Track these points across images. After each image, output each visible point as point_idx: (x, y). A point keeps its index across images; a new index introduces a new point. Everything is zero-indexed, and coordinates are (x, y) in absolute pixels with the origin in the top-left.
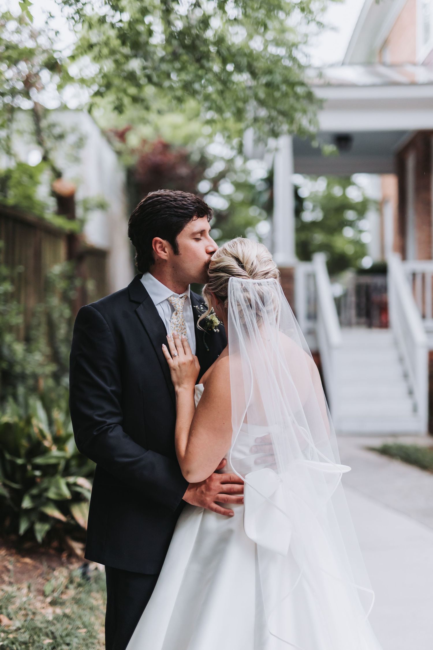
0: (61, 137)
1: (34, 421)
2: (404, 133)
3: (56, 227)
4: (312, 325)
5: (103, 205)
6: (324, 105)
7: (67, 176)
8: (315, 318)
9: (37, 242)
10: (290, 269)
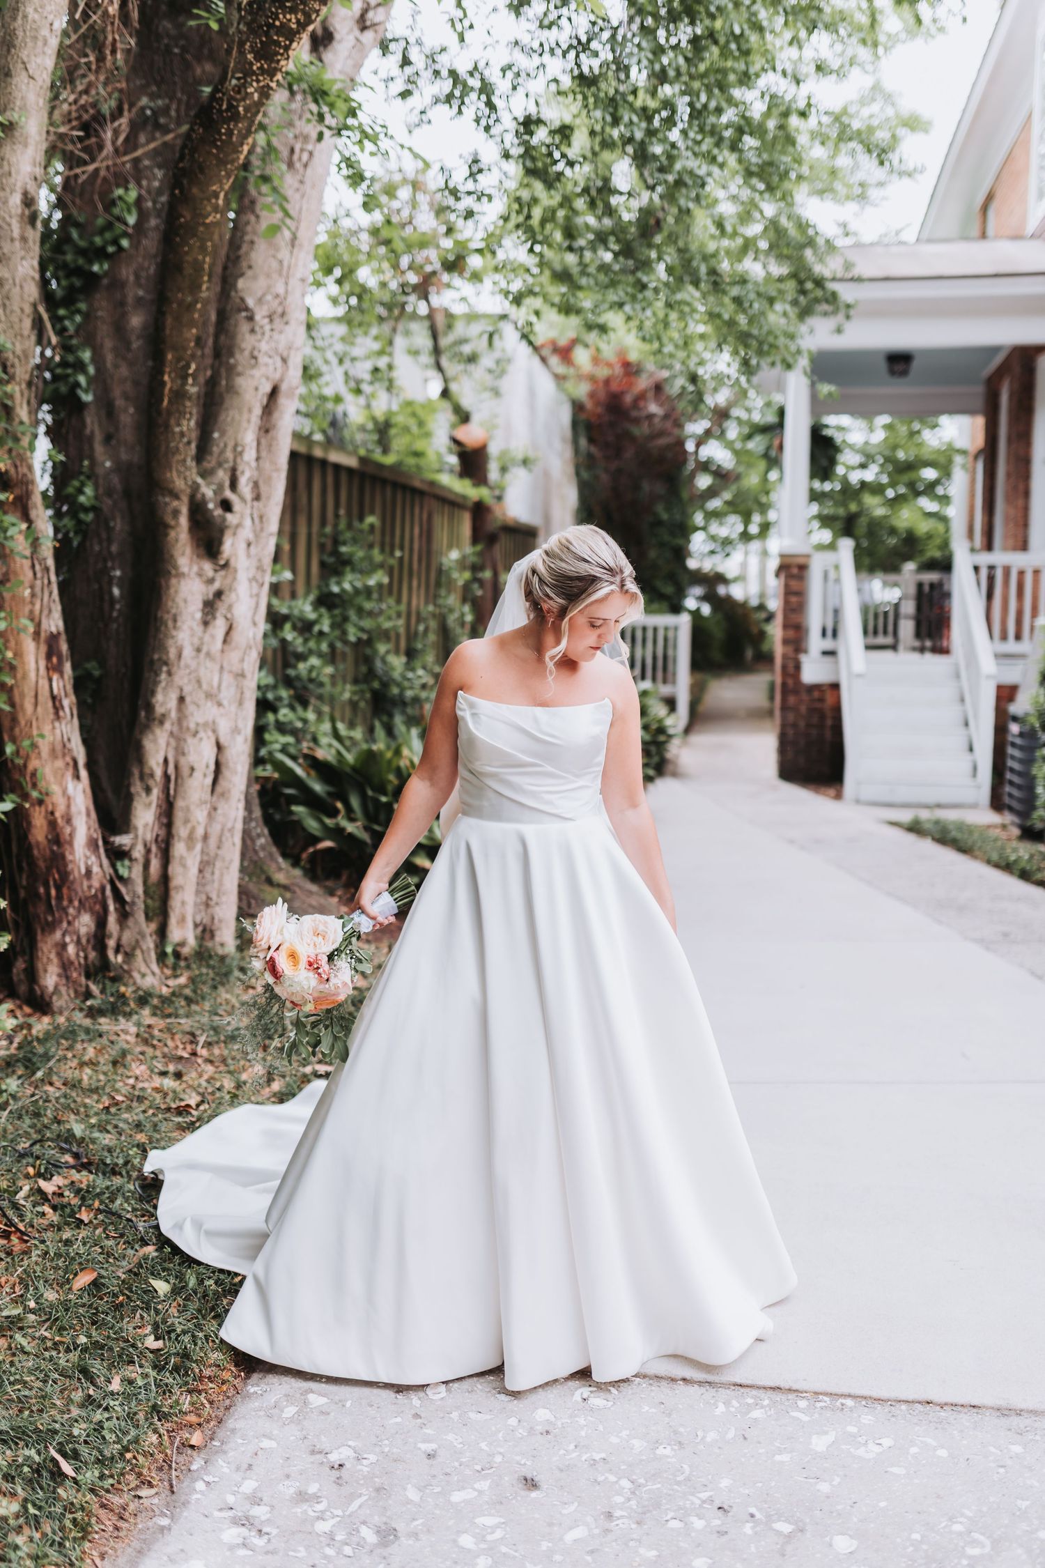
0: (472, 359)
1: (405, 752)
2: (993, 350)
3: (456, 494)
4: (828, 644)
5: (525, 462)
6: (852, 312)
7: (476, 418)
8: (835, 634)
9: (425, 516)
10: (801, 561)
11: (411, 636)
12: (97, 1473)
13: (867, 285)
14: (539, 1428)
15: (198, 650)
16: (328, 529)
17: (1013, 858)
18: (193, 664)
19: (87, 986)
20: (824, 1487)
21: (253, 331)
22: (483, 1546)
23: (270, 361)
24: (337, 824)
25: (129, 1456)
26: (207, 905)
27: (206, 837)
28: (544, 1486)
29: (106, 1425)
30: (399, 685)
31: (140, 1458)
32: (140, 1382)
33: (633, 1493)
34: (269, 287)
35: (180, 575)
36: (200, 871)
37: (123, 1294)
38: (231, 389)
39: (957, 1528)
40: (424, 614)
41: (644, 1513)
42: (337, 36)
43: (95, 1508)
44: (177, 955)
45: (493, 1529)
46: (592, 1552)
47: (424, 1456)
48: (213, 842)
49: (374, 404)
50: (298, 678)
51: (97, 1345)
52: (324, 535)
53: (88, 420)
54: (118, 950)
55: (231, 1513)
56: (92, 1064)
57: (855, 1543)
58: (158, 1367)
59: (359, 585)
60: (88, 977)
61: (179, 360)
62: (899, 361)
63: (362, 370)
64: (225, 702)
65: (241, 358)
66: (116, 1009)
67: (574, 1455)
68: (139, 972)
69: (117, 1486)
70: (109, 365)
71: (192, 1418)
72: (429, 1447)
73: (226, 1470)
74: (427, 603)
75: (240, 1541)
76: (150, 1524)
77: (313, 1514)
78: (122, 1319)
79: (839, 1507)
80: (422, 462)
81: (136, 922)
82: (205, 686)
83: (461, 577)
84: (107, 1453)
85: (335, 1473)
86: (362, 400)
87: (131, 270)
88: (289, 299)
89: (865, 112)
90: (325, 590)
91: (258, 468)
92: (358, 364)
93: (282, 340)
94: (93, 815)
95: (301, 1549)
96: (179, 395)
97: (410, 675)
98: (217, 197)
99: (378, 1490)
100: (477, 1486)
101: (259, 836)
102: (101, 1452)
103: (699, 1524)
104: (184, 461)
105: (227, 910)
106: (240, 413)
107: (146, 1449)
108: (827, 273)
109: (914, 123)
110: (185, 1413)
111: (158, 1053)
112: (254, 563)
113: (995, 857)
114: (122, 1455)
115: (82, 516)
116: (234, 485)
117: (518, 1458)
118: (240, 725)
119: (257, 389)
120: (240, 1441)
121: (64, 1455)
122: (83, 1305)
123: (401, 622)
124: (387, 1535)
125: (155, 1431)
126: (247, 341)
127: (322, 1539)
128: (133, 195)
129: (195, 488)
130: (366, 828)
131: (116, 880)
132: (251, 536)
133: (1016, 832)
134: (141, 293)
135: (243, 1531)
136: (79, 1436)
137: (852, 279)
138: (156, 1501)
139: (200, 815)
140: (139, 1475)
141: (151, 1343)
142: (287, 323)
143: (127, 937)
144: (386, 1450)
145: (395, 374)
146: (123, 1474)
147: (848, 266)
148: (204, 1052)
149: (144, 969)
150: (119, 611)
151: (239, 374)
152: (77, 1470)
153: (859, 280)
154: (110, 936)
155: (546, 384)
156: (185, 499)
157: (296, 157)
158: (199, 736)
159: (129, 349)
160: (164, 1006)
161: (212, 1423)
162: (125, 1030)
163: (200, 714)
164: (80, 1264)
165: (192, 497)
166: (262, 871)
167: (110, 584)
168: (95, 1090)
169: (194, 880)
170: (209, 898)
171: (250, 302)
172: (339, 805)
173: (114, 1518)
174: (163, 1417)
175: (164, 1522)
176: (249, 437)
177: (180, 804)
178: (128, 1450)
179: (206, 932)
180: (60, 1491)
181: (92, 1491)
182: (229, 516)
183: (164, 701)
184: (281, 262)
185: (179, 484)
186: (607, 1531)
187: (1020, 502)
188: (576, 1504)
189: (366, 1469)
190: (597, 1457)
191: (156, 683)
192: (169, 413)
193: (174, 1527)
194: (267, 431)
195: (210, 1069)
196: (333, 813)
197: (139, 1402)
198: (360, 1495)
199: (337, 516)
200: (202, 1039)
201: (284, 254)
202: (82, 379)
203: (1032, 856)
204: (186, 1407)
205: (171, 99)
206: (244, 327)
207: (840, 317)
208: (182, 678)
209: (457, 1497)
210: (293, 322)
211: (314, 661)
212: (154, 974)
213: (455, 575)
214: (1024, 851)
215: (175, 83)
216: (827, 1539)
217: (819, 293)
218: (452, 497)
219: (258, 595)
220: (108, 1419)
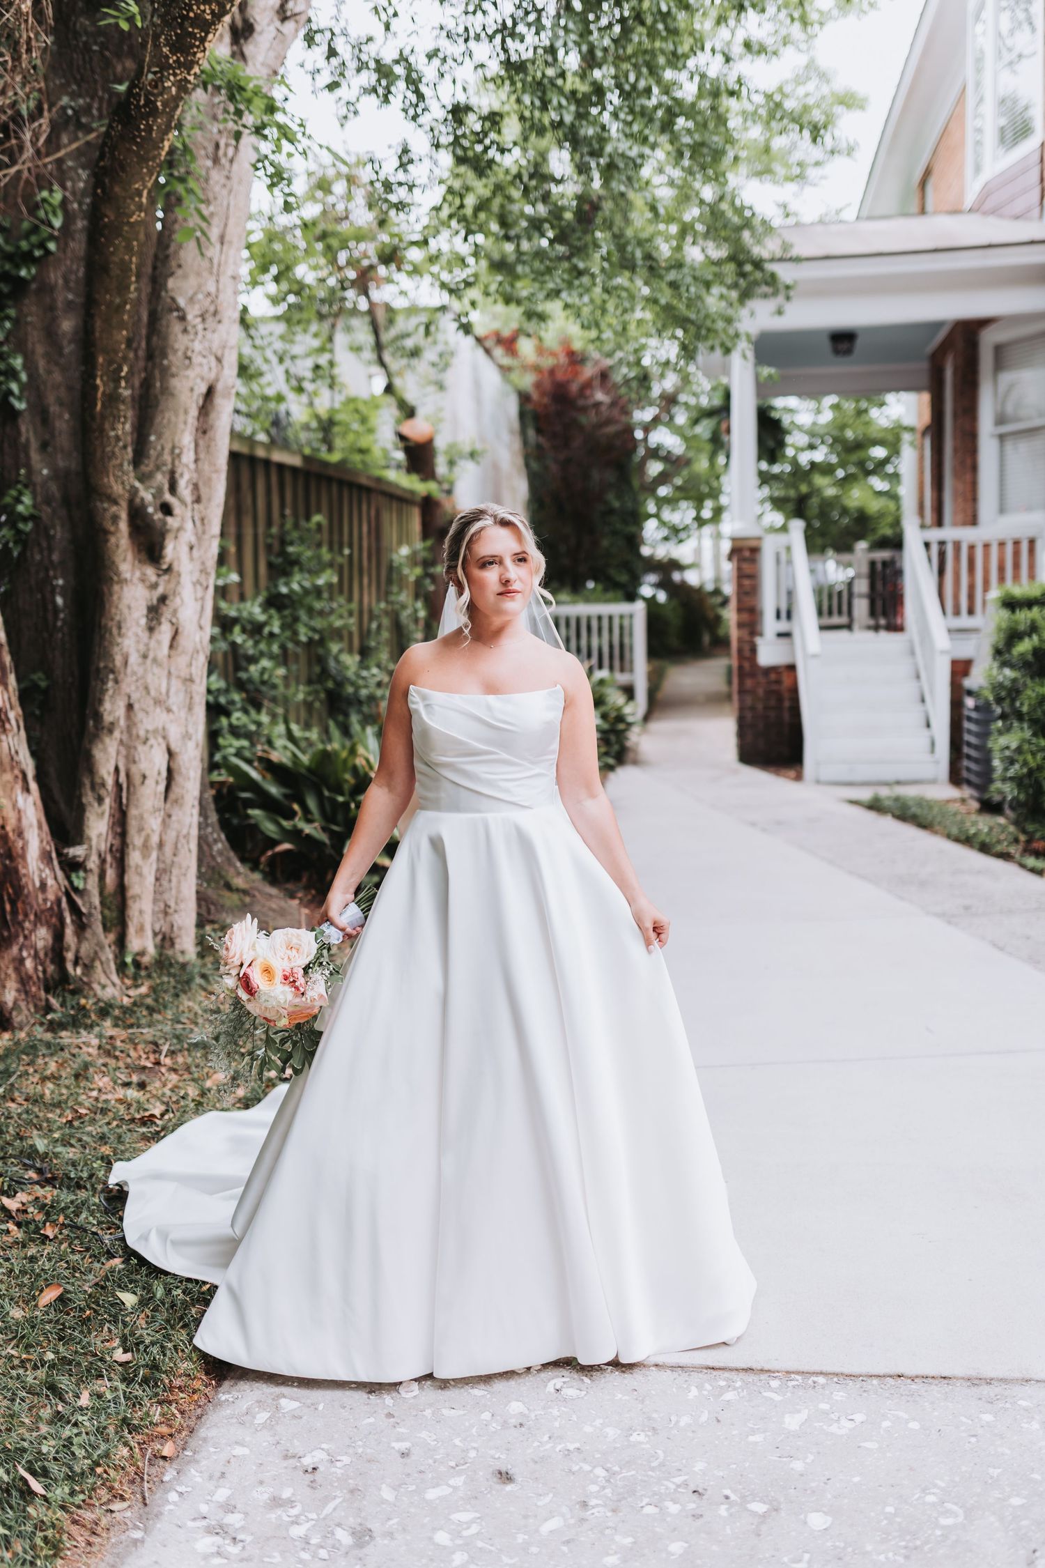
2: (935, 326)
3: (404, 490)
4: (783, 626)
5: (473, 455)
6: (792, 293)
7: (421, 412)
8: (789, 615)
9: (373, 513)
10: (753, 544)
11: (364, 634)
12: (67, 1490)
13: (805, 264)
14: (513, 1421)
15: (145, 657)
16: (274, 530)
17: (972, 831)
18: (140, 671)
19: (47, 1000)
20: (798, 1466)
21: (185, 331)
22: (459, 1542)
23: (204, 361)
24: (295, 826)
25: (99, 1470)
26: (166, 913)
27: (161, 845)
28: (519, 1478)
29: (75, 1440)
30: (353, 684)
31: (111, 1472)
32: (109, 1396)
33: (608, 1481)
34: (200, 286)
35: (123, 582)
36: (157, 879)
37: (90, 1308)
38: (166, 391)
39: (931, 1499)
40: (376, 612)
41: (619, 1501)
42: (258, 28)
43: (67, 1525)
44: (137, 964)
45: (469, 1524)
46: (568, 1542)
47: (398, 1455)
48: (168, 849)
49: (317, 401)
50: (250, 680)
51: (64, 1361)
52: (271, 536)
53: (23, 429)
54: (76, 963)
55: (204, 1523)
56: (54, 1078)
57: (829, 1519)
58: (127, 1380)
59: (307, 584)
60: (47, 991)
61: (110, 362)
62: (843, 340)
63: (303, 368)
64: (174, 708)
65: (175, 359)
66: (77, 1021)
67: (548, 1446)
68: (99, 983)
69: (88, 1501)
70: (41, 371)
71: (164, 1429)
72: (403, 1446)
73: (199, 1480)
74: (378, 600)
75: (214, 1549)
76: (123, 1537)
77: (286, 1518)
78: (90, 1333)
79: (813, 1485)
80: (368, 458)
81: (94, 934)
82: (153, 693)
83: (413, 573)
84: (77, 1469)
85: (309, 1477)
86: (304, 399)
87: (59, 274)
88: (221, 297)
89: (801, 91)
90: (273, 590)
91: (197, 470)
92: (299, 362)
93: (216, 339)
94: (45, 827)
95: (276, 1554)
96: (113, 399)
97: (364, 673)
98: (140, 196)
99: (352, 1492)
100: (452, 1482)
101: (216, 841)
102: (71, 1468)
103: (674, 1508)
104: (121, 465)
105: (186, 918)
106: (177, 415)
107: (117, 1462)
108: (765, 254)
109: (849, 101)
110: (156, 1425)
111: (121, 1064)
112: (198, 566)
113: (955, 831)
114: (92, 1469)
115: (21, 526)
116: (173, 488)
117: (492, 1452)
118: (191, 730)
119: (192, 390)
120: (212, 1450)
121: (34, 1473)
122: (50, 1322)
123: (352, 621)
124: (363, 1536)
125: (126, 1444)
126: (180, 341)
127: (297, 1543)
128: (58, 197)
129: (134, 492)
130: (324, 829)
131: (71, 892)
132: (193, 539)
133: (975, 805)
134: (70, 297)
135: (218, 1539)
136: (49, 1453)
137: (790, 259)
138: (128, 1514)
139: (154, 823)
140: (111, 1489)
141: (120, 1356)
142: (219, 322)
143: (85, 949)
144: (360, 1450)
145: (336, 371)
146: (94, 1489)
147: (786, 246)
148: (168, 1061)
149: (104, 980)
150: (63, 620)
151: (173, 376)
152: (47, 1487)
153: (797, 260)
154: (68, 949)
155: (491, 376)
156: (124, 504)
157: (221, 152)
158: (149, 743)
159: (61, 354)
160: (126, 1016)
161: (184, 1433)
162: (87, 1043)
163: (150, 720)
164: (46, 1280)
165: (131, 502)
166: (221, 876)
167: (53, 593)
168: (58, 1105)
169: (151, 888)
170: (167, 906)
171: (182, 302)
172: (296, 807)
173: (87, 1534)
174: (133, 1429)
175: (137, 1535)
176: (187, 439)
177: (133, 812)
178: (99, 1465)
179: (166, 940)
180: (30, 1510)
181: (63, 1508)
182: (169, 520)
183: (113, 709)
184: (211, 260)
185: (117, 489)
186: (583, 1520)
187: (968, 477)
188: (551, 1495)
189: (339, 1471)
190: (571, 1447)
191: (104, 691)
192: (103, 417)
193: (148, 1539)
194: (205, 432)
195: (174, 1078)
196: (290, 815)
197: (108, 1416)
198: (335, 1497)
199: (283, 516)
200: (165, 1048)
201: (213, 251)
202: (14, 387)
203: (991, 829)
204: (156, 1418)
205: (92, 98)
206: (177, 328)
207: (780, 299)
208: (129, 685)
209: (431, 1494)
210: (226, 321)
211: (265, 663)
212: (114, 985)
213: (406, 571)
214: (983, 824)
215: (95, 81)
216: (802, 1517)
217: (758, 275)
218: (399, 493)
219: (203, 599)
220: (76, 1435)
